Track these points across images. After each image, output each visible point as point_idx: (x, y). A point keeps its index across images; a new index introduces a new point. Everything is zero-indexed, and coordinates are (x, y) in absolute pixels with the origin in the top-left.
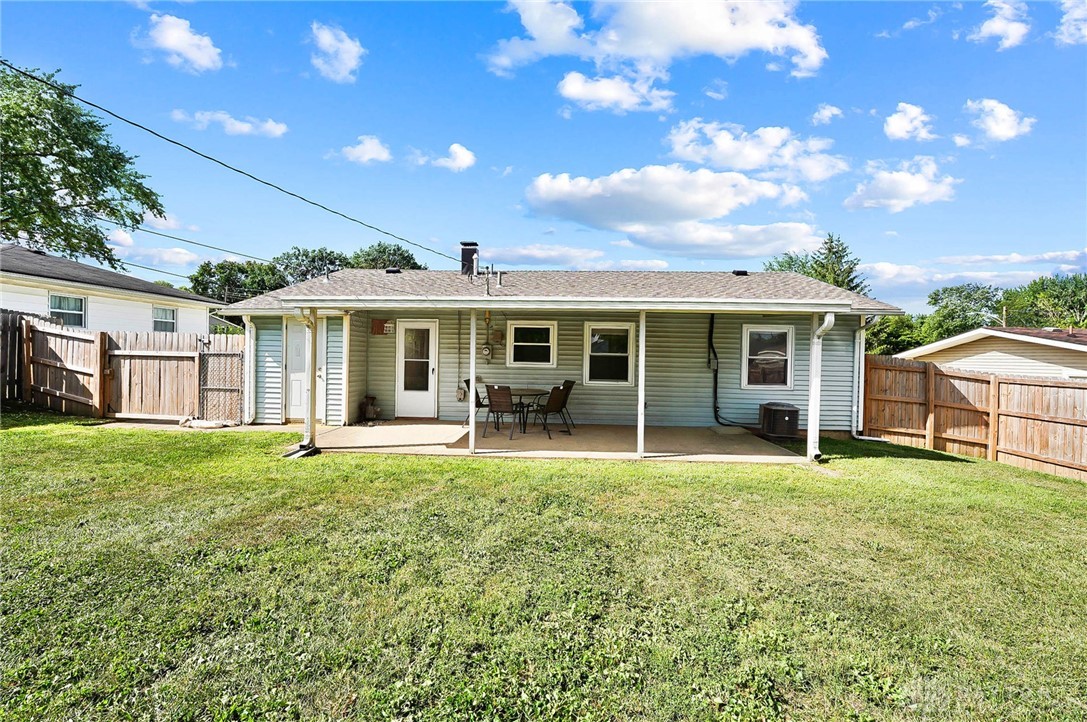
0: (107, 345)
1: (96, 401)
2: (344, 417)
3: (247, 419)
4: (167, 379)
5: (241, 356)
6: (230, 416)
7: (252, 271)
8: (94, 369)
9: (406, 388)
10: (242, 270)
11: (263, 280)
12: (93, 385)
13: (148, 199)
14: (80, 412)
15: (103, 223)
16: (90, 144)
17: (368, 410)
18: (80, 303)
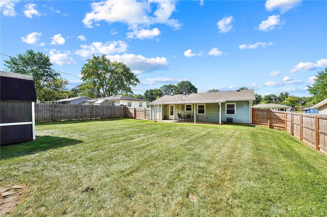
0: (135, 109)
1: (134, 117)
2: (162, 119)
3: (150, 119)
4: (141, 114)
5: (149, 110)
6: (148, 119)
7: (156, 91)
8: (133, 113)
9: (171, 115)
10: (154, 91)
11: (158, 93)
12: (133, 115)
13: (137, 80)
14: (132, 118)
15: (131, 86)
16: (128, 73)
17: (165, 118)
18: (131, 103)
